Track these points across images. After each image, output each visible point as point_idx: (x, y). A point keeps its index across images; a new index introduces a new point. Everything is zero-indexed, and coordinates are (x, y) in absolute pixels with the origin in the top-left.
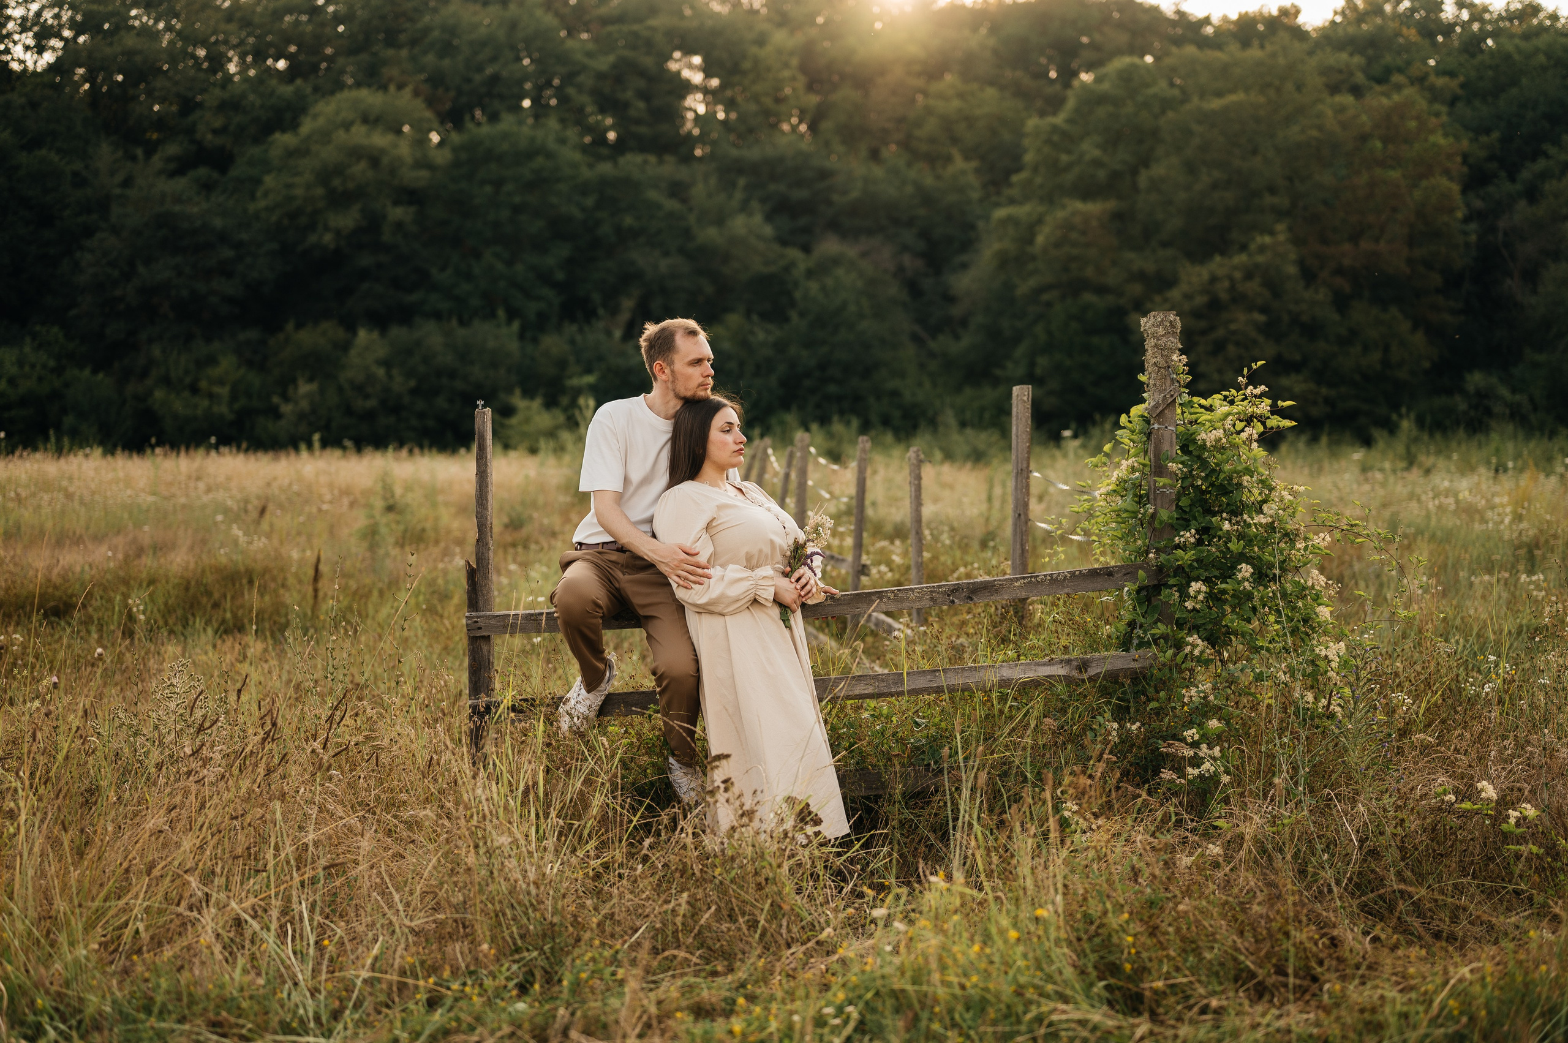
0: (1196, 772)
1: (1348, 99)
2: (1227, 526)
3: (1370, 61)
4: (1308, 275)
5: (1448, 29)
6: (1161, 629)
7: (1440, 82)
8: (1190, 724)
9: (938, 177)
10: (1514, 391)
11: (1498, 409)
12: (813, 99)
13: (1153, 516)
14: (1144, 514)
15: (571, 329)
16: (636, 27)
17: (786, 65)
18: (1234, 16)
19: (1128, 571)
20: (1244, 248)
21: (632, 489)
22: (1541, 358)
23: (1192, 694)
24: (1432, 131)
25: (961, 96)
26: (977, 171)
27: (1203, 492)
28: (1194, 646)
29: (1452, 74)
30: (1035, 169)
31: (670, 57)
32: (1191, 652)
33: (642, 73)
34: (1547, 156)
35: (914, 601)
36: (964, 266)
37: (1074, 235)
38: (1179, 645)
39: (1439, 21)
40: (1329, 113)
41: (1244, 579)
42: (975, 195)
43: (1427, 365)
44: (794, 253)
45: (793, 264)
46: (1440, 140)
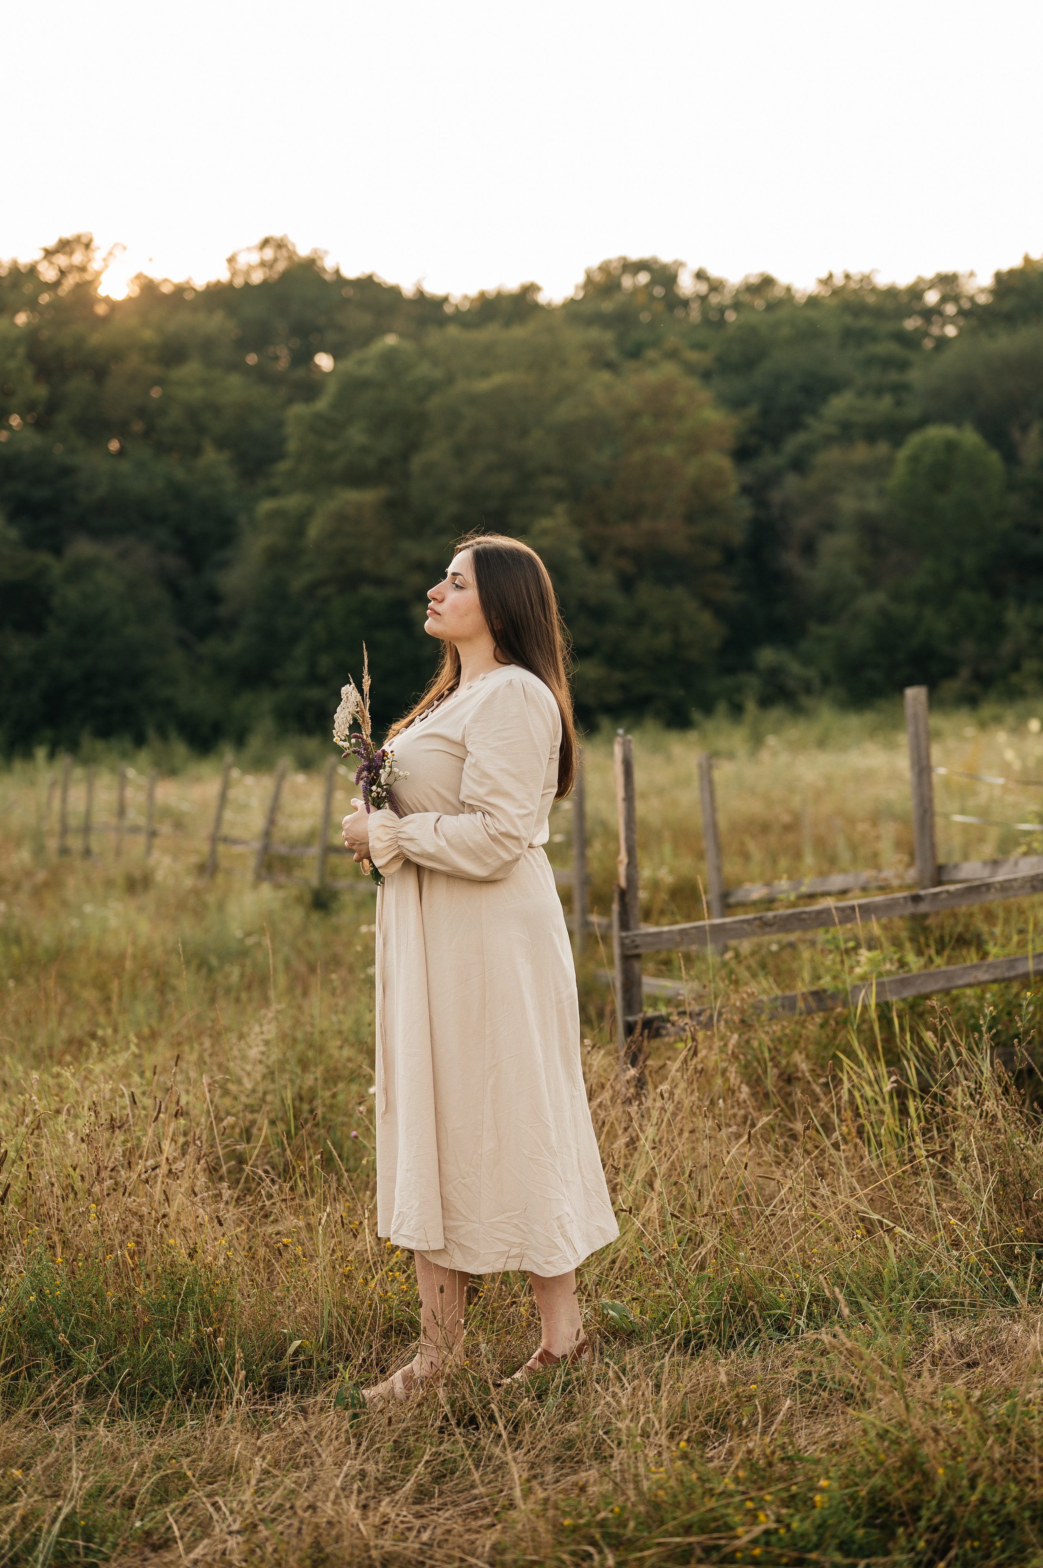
1: (605, 376)
3: (622, 337)
4: (593, 558)
5: (686, 303)
7: (694, 356)
9: (189, 470)
10: (803, 665)
18: (474, 295)
22: (826, 631)
24: (701, 406)
26: (230, 461)
30: (300, 458)
34: (807, 428)
36: (228, 563)
37: (347, 527)
39: (676, 296)
40: (598, 392)
42: (230, 487)
43: (715, 643)
44: (44, 558)
45: (46, 569)
46: (711, 415)
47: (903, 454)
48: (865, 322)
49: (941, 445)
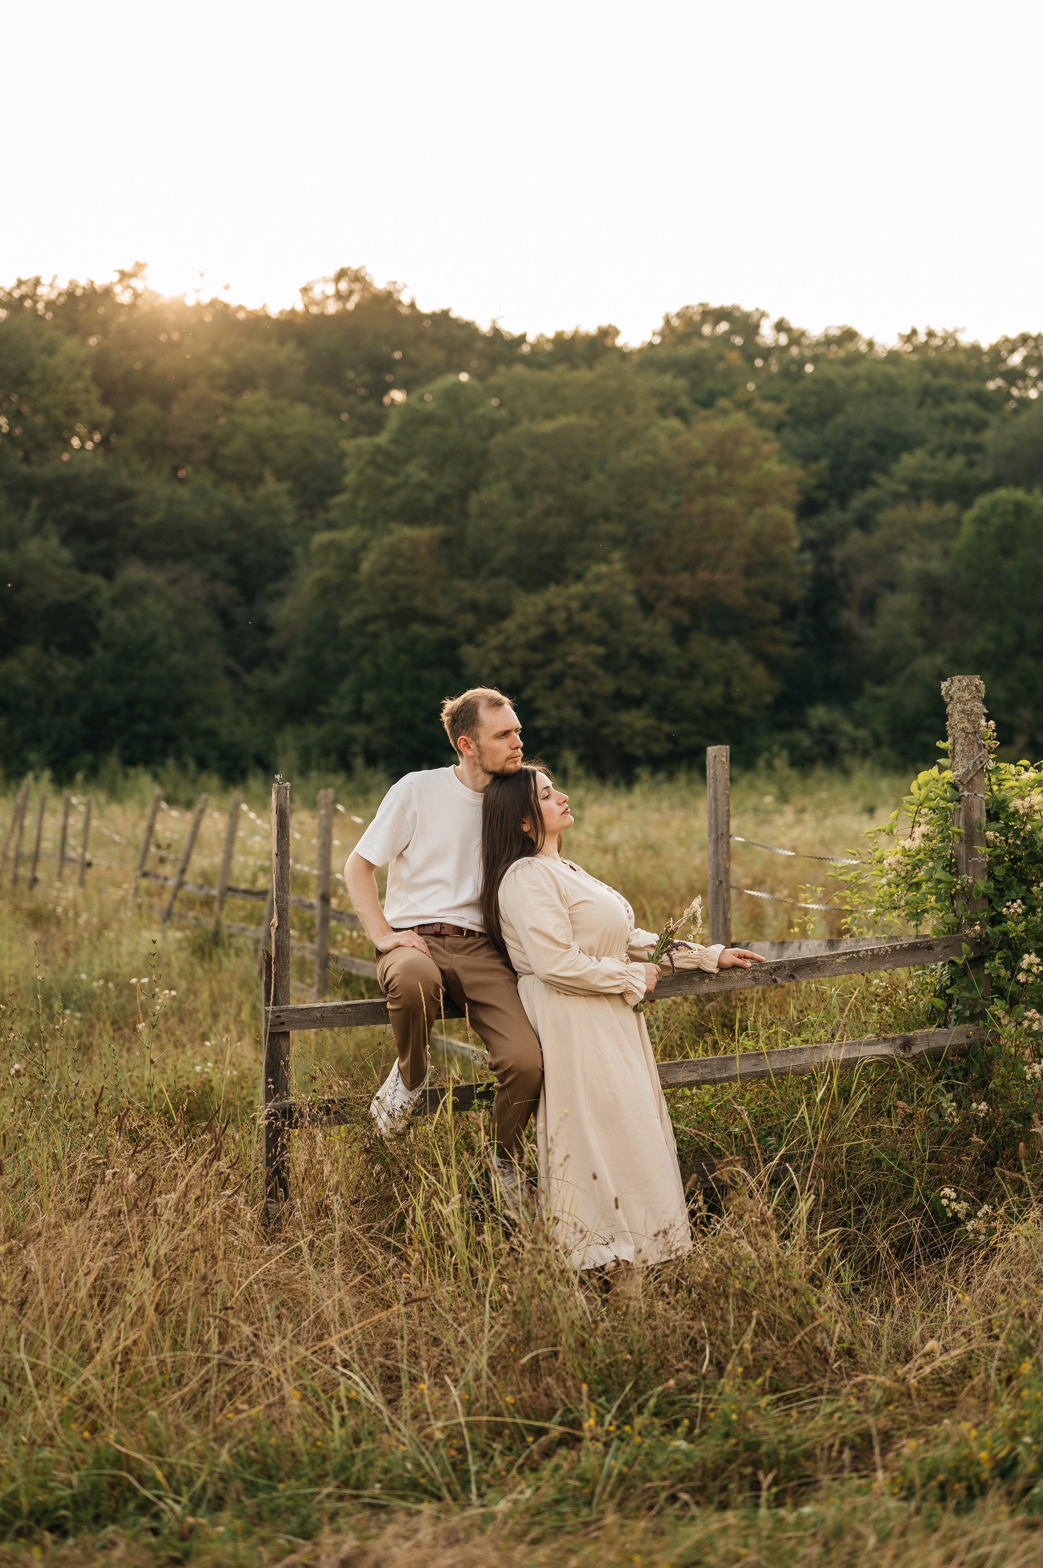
1: (674, 423)
3: (695, 385)
4: (647, 607)
5: (766, 353)
7: (764, 407)
9: (249, 499)
10: (856, 725)
11: (843, 744)
12: (108, 413)
17: (78, 376)
18: (550, 335)
20: (579, 577)
22: (881, 691)
24: (766, 458)
25: (270, 413)
26: (290, 492)
29: (773, 399)
30: (357, 492)
34: (875, 485)
36: (280, 595)
37: (401, 563)
39: (756, 344)
40: (663, 438)
42: (289, 518)
43: (768, 699)
44: (95, 580)
45: (96, 591)
46: (775, 467)
47: (970, 514)
48: (943, 380)
49: (1010, 508)
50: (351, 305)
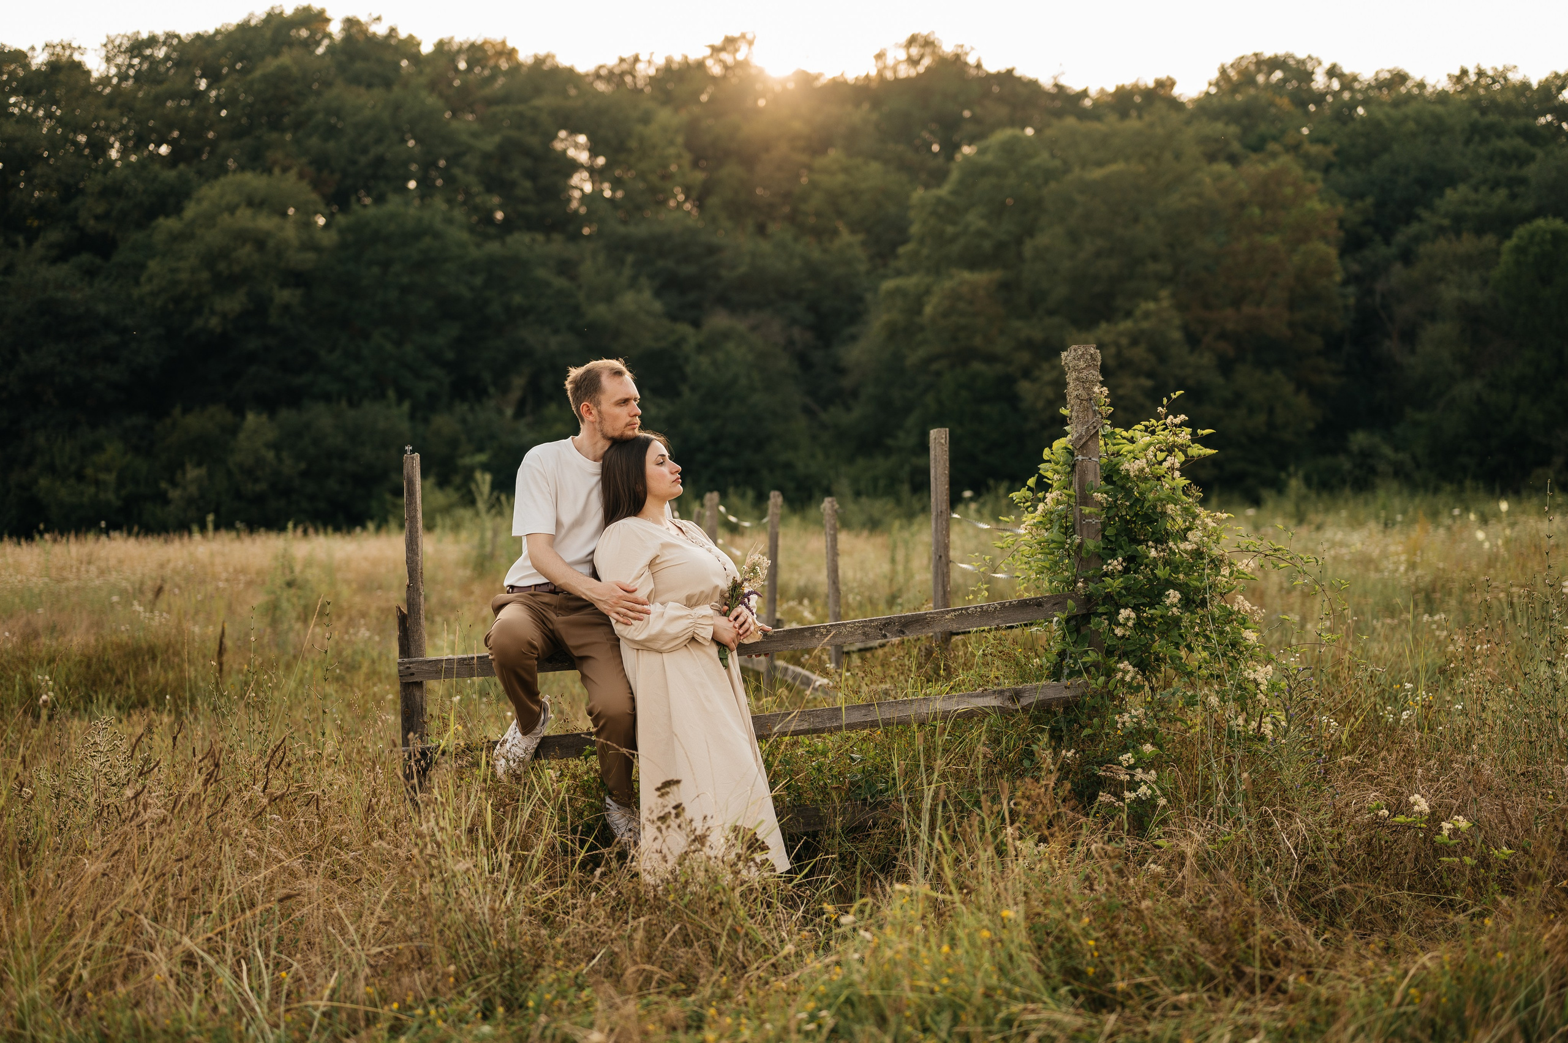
0: (1133, 795)
1: (1225, 167)
2: (1153, 553)
3: (1245, 130)
4: (1193, 341)
5: (1319, 98)
6: (1092, 656)
7: (1314, 149)
8: (1125, 749)
9: (825, 251)
10: (1397, 449)
11: (1382, 467)
12: (699, 176)
13: (1080, 546)
14: (1071, 545)
15: (461, 408)
16: (521, 107)
17: (671, 143)
18: (1111, 89)
19: (1058, 601)
20: (1128, 314)
21: (563, 532)
22: (1421, 416)
23: (1126, 720)
24: (1308, 197)
25: (846, 170)
26: (864, 244)
27: (1128, 522)
28: (1125, 672)
29: (1325, 142)
30: (922, 241)
31: (554, 137)
32: (1122, 680)
33: (527, 152)
34: (1420, 219)
35: (846, 636)
36: (853, 338)
37: (961, 305)
38: (1109, 673)
39: (1310, 90)
40: (1208, 180)
41: (1173, 605)
42: (862, 268)
43: (1311, 426)
44: (684, 329)
45: (683, 339)
46: (1315, 205)
47: (1509, 244)
48: (1492, 118)
49: (1548, 236)
50: (921, 69)
